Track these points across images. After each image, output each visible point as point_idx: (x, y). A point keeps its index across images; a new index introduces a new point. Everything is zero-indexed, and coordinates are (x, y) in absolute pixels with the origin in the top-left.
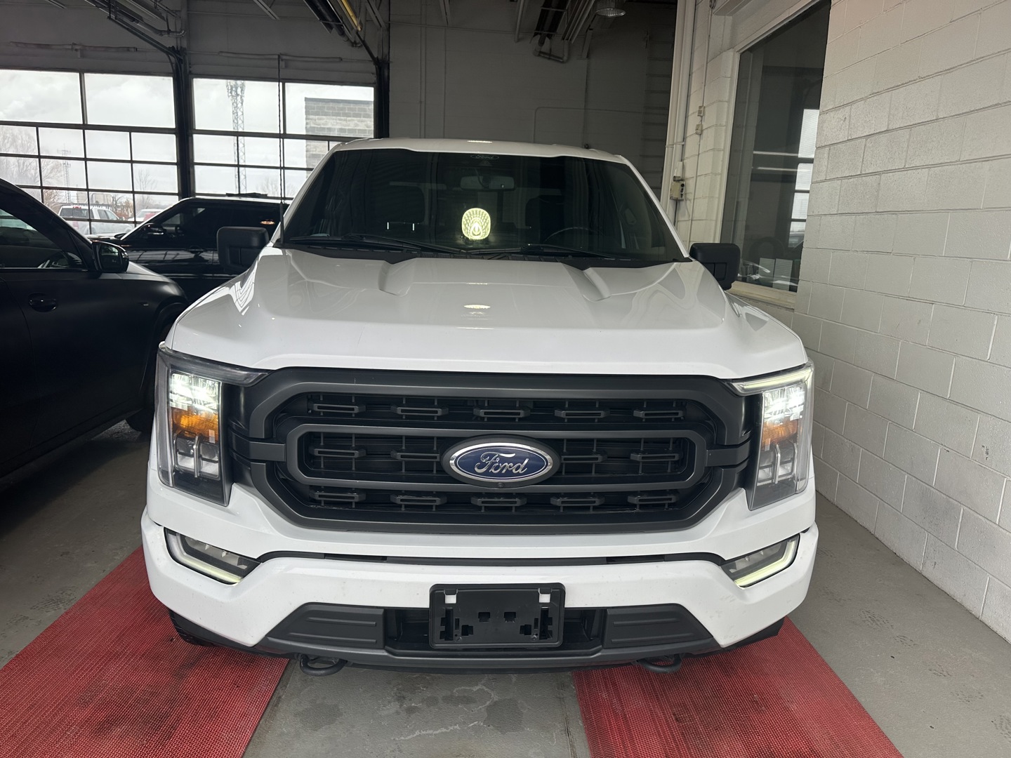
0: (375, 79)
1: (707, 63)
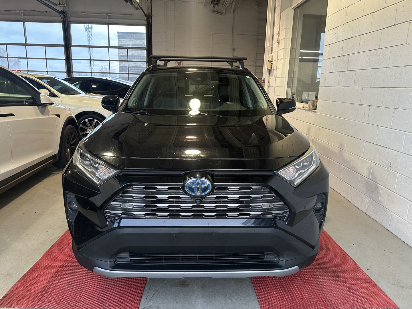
0: (146, 23)
1: (281, 14)
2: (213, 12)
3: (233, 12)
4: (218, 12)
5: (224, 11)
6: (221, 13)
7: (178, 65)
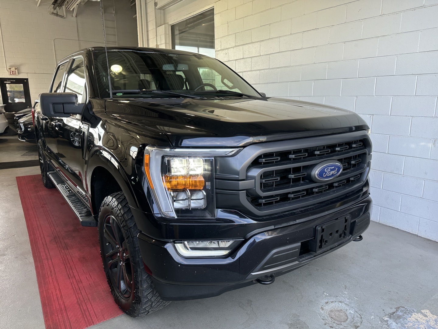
1: (156, 28)
2: (52, 15)
3: (76, 17)
4: (57, 14)
5: (65, 14)
6: (62, 17)
7: (12, 73)
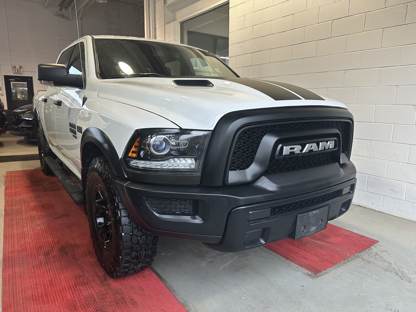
1: (165, 25)
2: (57, 16)
3: (81, 19)
4: (63, 16)
5: (70, 16)
6: (67, 18)
7: (16, 71)
